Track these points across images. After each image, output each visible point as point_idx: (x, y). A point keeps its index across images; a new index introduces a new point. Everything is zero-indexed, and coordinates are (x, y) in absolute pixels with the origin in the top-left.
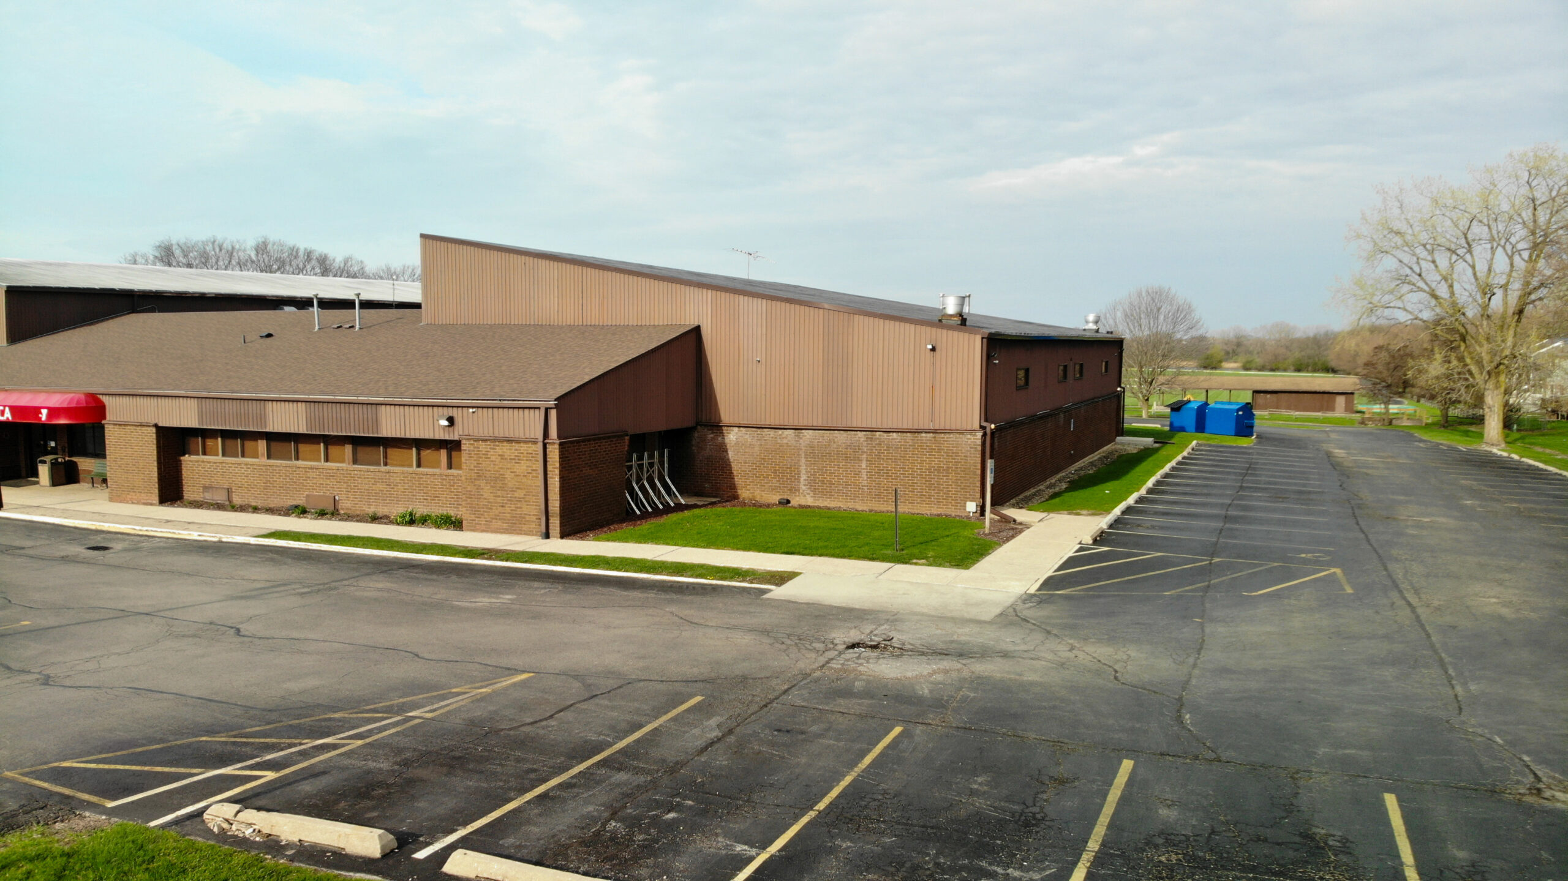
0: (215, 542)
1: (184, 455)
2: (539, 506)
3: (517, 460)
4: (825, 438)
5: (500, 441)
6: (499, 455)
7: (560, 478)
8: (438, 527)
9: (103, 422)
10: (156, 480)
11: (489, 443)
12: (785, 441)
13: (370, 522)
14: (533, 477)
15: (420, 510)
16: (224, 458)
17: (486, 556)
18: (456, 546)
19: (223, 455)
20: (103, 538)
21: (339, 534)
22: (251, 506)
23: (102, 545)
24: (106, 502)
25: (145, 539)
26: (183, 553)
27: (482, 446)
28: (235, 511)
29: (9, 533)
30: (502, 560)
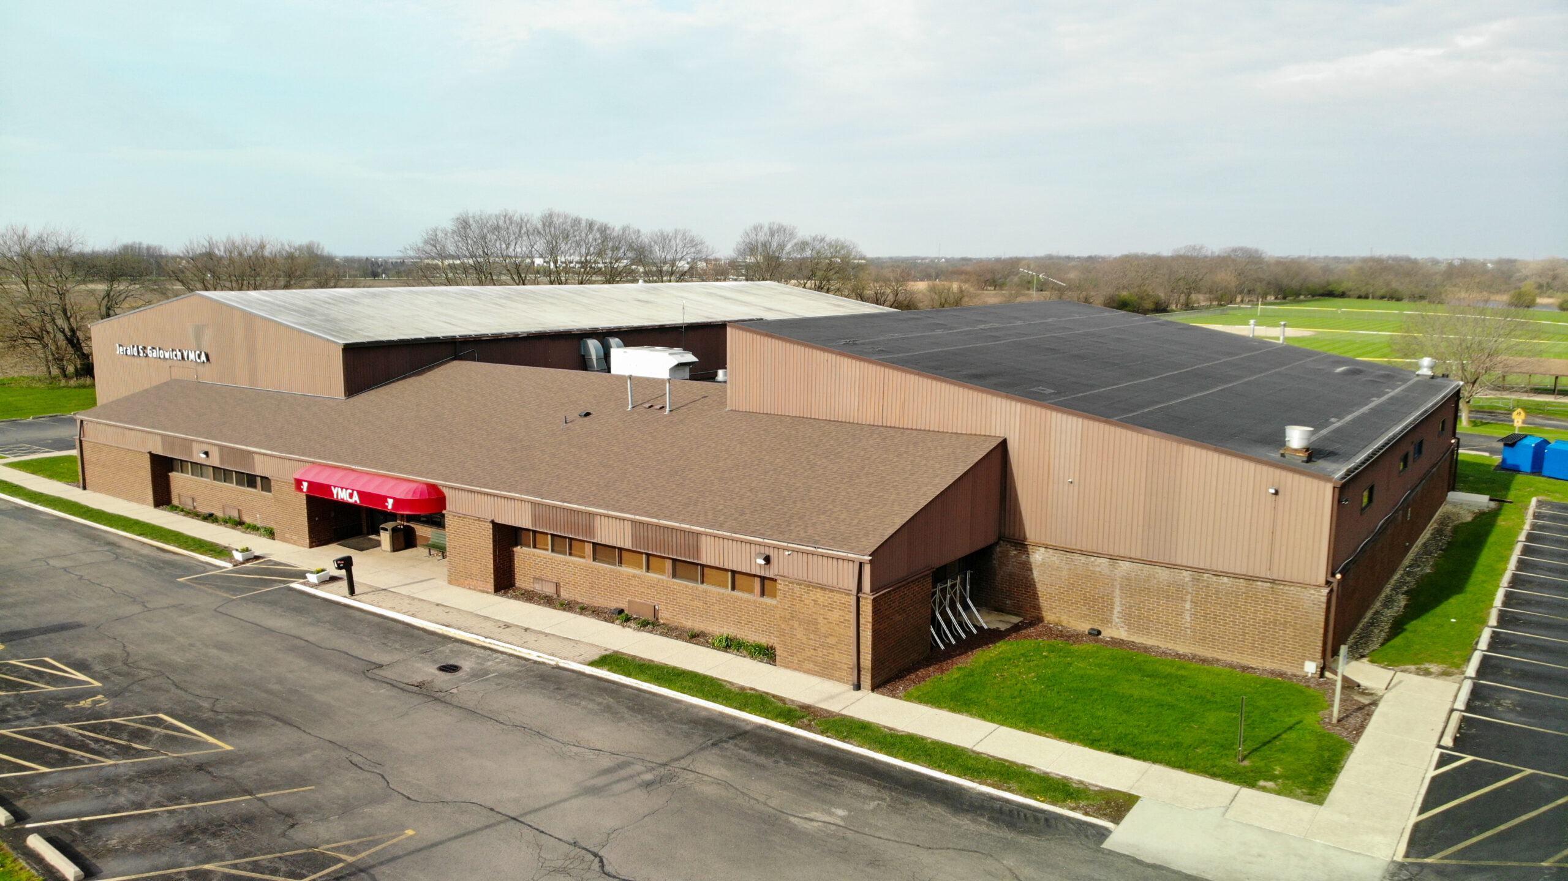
1: (517, 545)
2: (851, 656)
4: (1144, 572)
5: (815, 587)
6: (813, 600)
7: (873, 631)
8: (753, 658)
9: (444, 512)
11: (802, 587)
12: (1098, 569)
13: (690, 642)
14: (845, 626)
15: (734, 634)
16: (553, 554)
17: (805, 720)
18: (774, 696)
19: (553, 551)
20: (452, 651)
21: (663, 662)
22: (578, 603)
23: (452, 662)
24: (445, 583)
25: (489, 655)
26: (528, 688)
27: (797, 588)
28: (564, 610)
29: (366, 638)
30: (822, 733)
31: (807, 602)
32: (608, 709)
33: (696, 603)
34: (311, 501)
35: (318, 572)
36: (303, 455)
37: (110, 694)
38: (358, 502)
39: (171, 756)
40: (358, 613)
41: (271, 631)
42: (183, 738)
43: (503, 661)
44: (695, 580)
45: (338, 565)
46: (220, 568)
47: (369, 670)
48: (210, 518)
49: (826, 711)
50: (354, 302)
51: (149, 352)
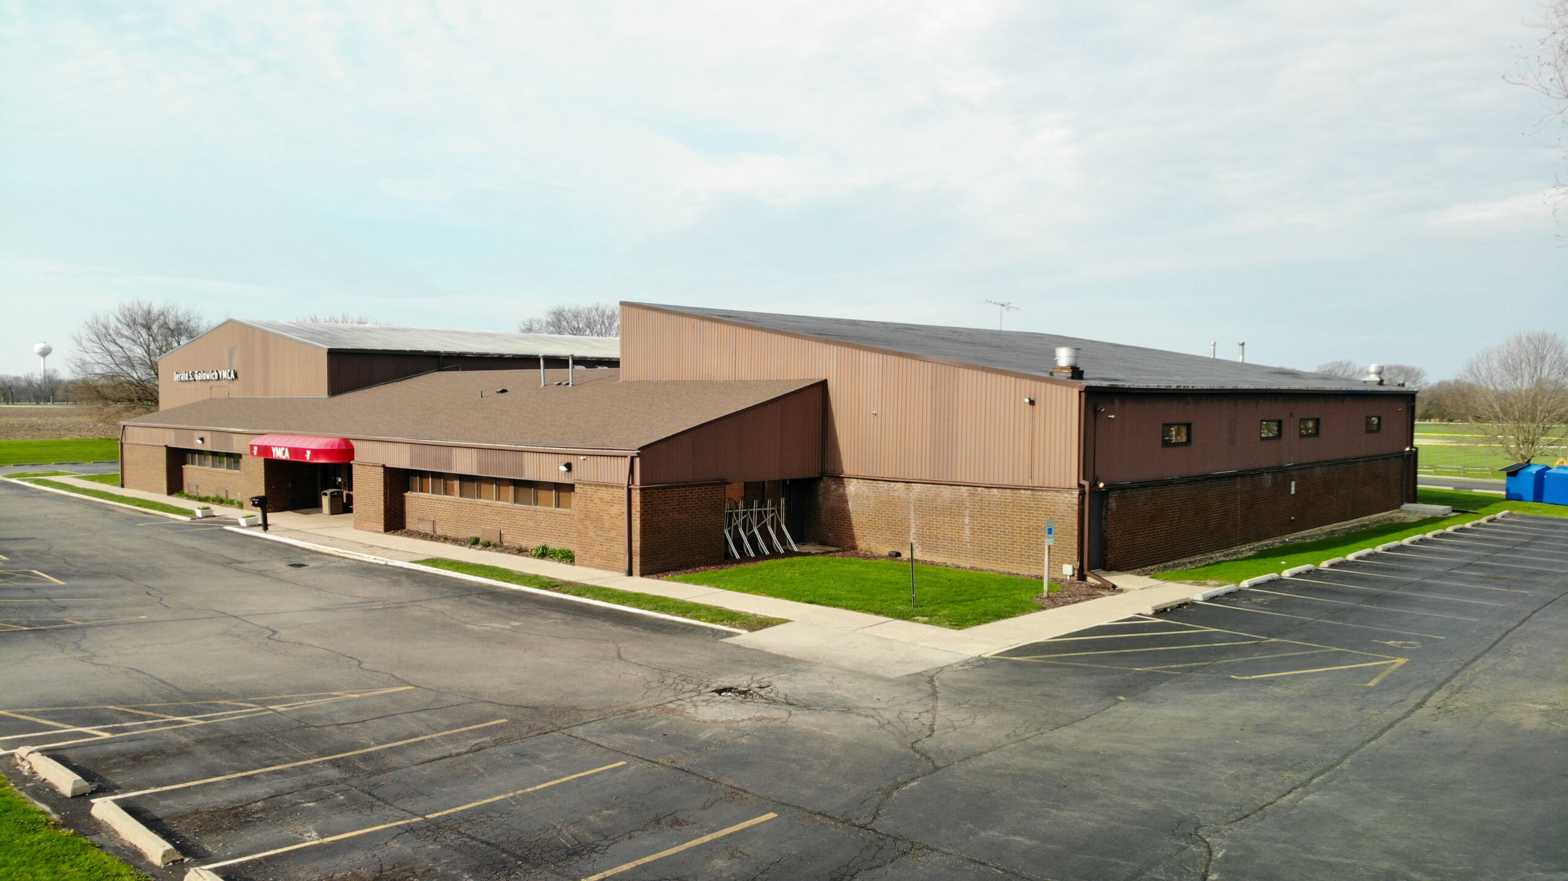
0: (381, 565)
1: (407, 492)
2: (625, 545)
3: (611, 503)
4: (932, 492)
5: (601, 486)
6: (600, 498)
7: (641, 521)
8: (559, 561)
9: (351, 462)
10: (383, 514)
11: (593, 487)
12: (897, 494)
13: (517, 554)
14: (620, 519)
15: (553, 545)
16: (434, 495)
17: (558, 588)
19: (433, 491)
20: (310, 558)
22: (445, 537)
23: (303, 563)
24: (351, 528)
25: (338, 560)
26: (343, 574)
27: (587, 490)
28: (432, 540)
29: (248, 550)
30: (563, 593)
31: (595, 501)
33: (529, 522)
34: (264, 466)
35: (247, 517)
36: (264, 428)
38: (288, 457)
40: (266, 542)
41: (176, 545)
43: (345, 563)
44: (530, 503)
45: (253, 502)
46: (179, 520)
47: (229, 564)
51: (196, 376)
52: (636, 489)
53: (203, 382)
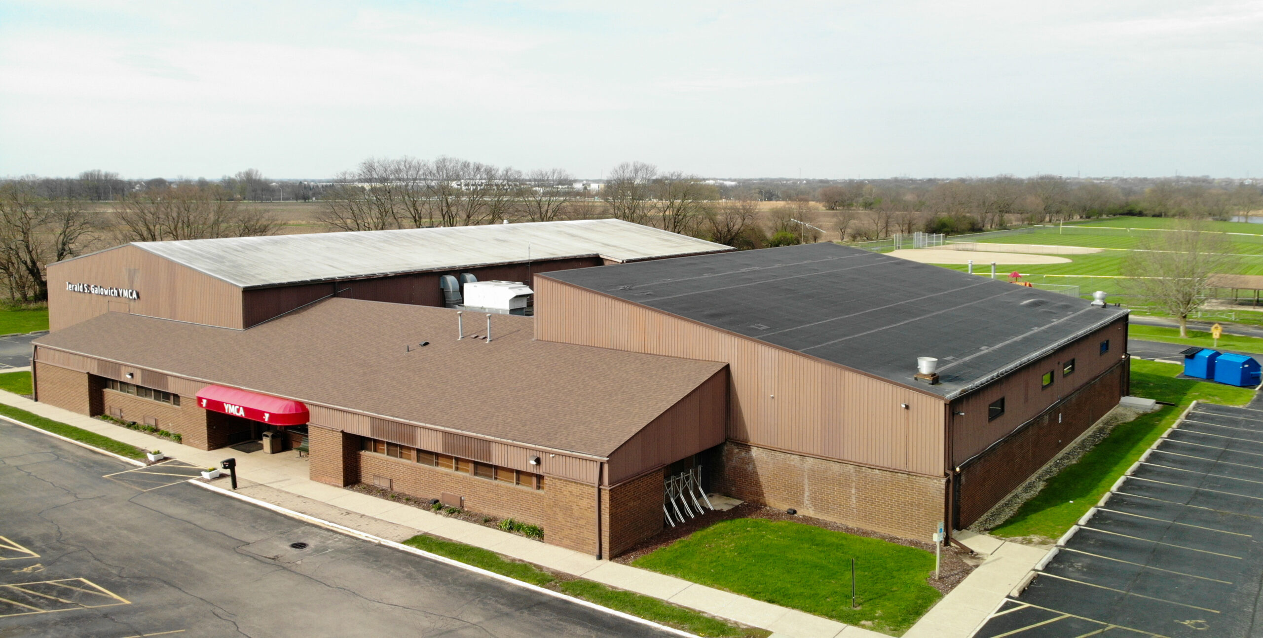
0: (375, 544)
1: (362, 450)
2: (595, 533)
3: (581, 497)
4: (822, 467)
5: (570, 481)
6: (569, 492)
7: (610, 515)
8: (528, 536)
9: (307, 424)
10: (342, 470)
11: (562, 481)
12: (793, 465)
13: (481, 524)
14: (592, 511)
15: (518, 518)
16: (388, 457)
17: (553, 583)
18: (535, 565)
19: (388, 454)
20: (304, 533)
21: (459, 540)
22: (405, 495)
23: (302, 541)
24: (308, 479)
25: (331, 536)
26: (354, 560)
27: (558, 483)
28: (394, 500)
29: (240, 523)
30: (563, 591)
31: (565, 493)
32: (410, 576)
33: (490, 495)
34: (210, 414)
35: (211, 470)
36: (205, 377)
37: (45, 563)
38: (243, 415)
39: (85, 607)
40: (238, 503)
41: (169, 516)
42: (96, 595)
43: (340, 540)
44: (490, 477)
45: (224, 465)
46: (136, 467)
47: (238, 547)
48: (133, 426)
49: (571, 576)
50: (257, 249)
51: (92, 289)
52: (605, 490)
53: (100, 296)
